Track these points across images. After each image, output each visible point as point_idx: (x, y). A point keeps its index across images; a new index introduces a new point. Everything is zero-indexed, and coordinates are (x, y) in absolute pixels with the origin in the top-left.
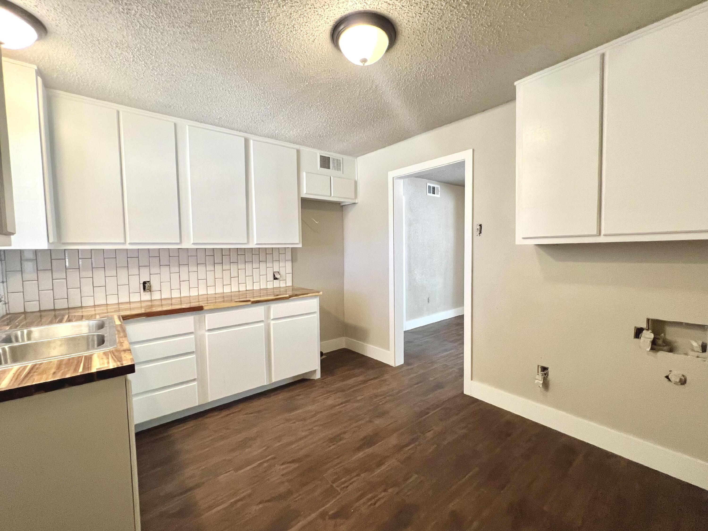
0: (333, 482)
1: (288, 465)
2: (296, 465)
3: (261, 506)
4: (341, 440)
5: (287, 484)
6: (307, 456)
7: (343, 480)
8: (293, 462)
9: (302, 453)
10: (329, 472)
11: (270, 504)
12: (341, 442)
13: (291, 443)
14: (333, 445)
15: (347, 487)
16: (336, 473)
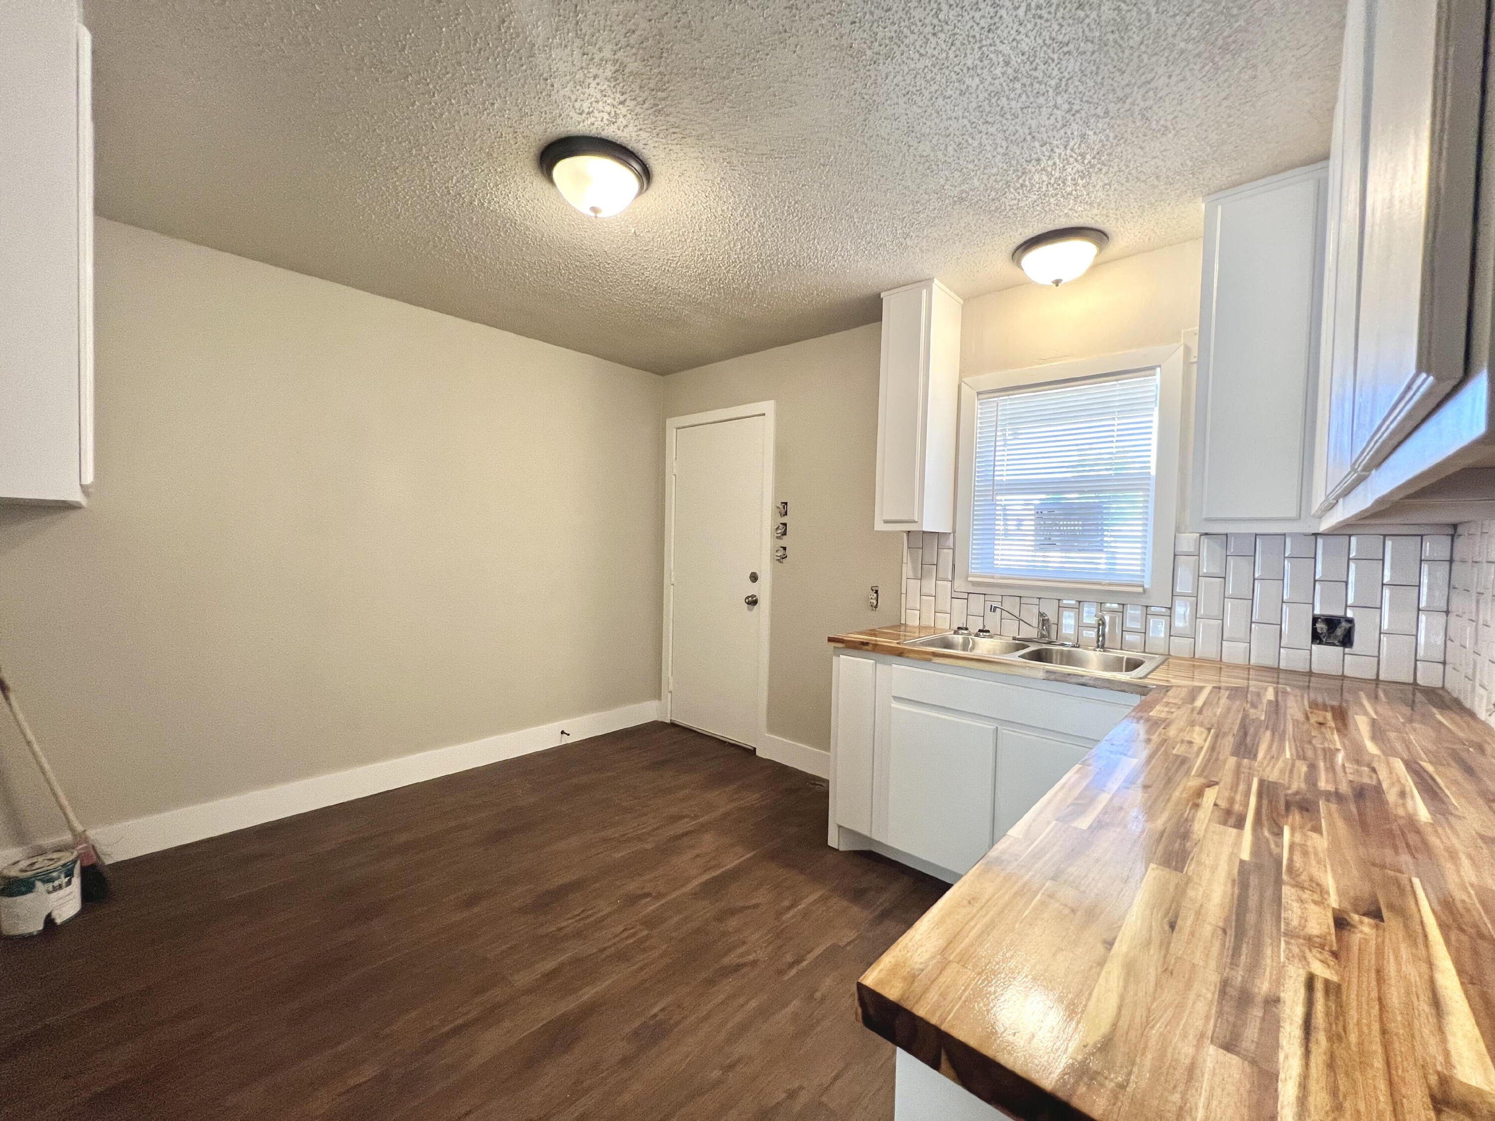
0: (647, 938)
1: (742, 961)
2: (726, 961)
3: (754, 902)
4: (636, 1033)
5: (731, 930)
6: (710, 982)
7: (631, 941)
8: (738, 967)
9: (727, 986)
10: (656, 953)
11: (740, 904)
12: (637, 1023)
13: (764, 1012)
14: (655, 1015)
15: (625, 930)
16: (645, 950)
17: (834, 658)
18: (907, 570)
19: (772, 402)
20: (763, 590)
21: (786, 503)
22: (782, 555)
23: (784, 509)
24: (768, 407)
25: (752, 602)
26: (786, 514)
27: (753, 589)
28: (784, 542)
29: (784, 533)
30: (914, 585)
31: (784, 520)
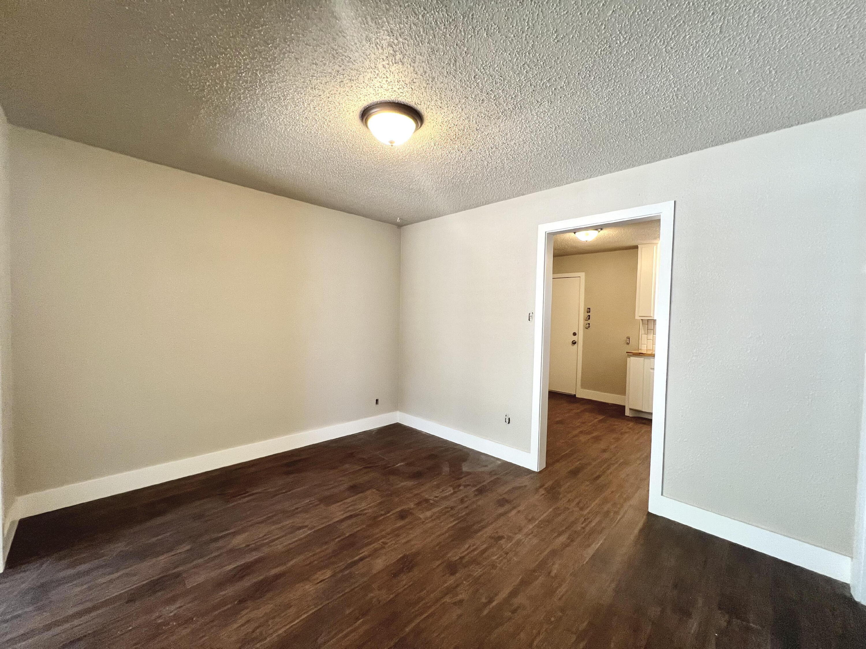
17: (628, 359)
18: (642, 331)
19: (584, 273)
20: (580, 338)
21: (590, 308)
22: (588, 327)
23: (589, 310)
24: (582, 275)
25: (574, 343)
26: (590, 312)
27: (575, 338)
28: (589, 322)
29: (589, 319)
30: (644, 337)
31: (589, 314)
